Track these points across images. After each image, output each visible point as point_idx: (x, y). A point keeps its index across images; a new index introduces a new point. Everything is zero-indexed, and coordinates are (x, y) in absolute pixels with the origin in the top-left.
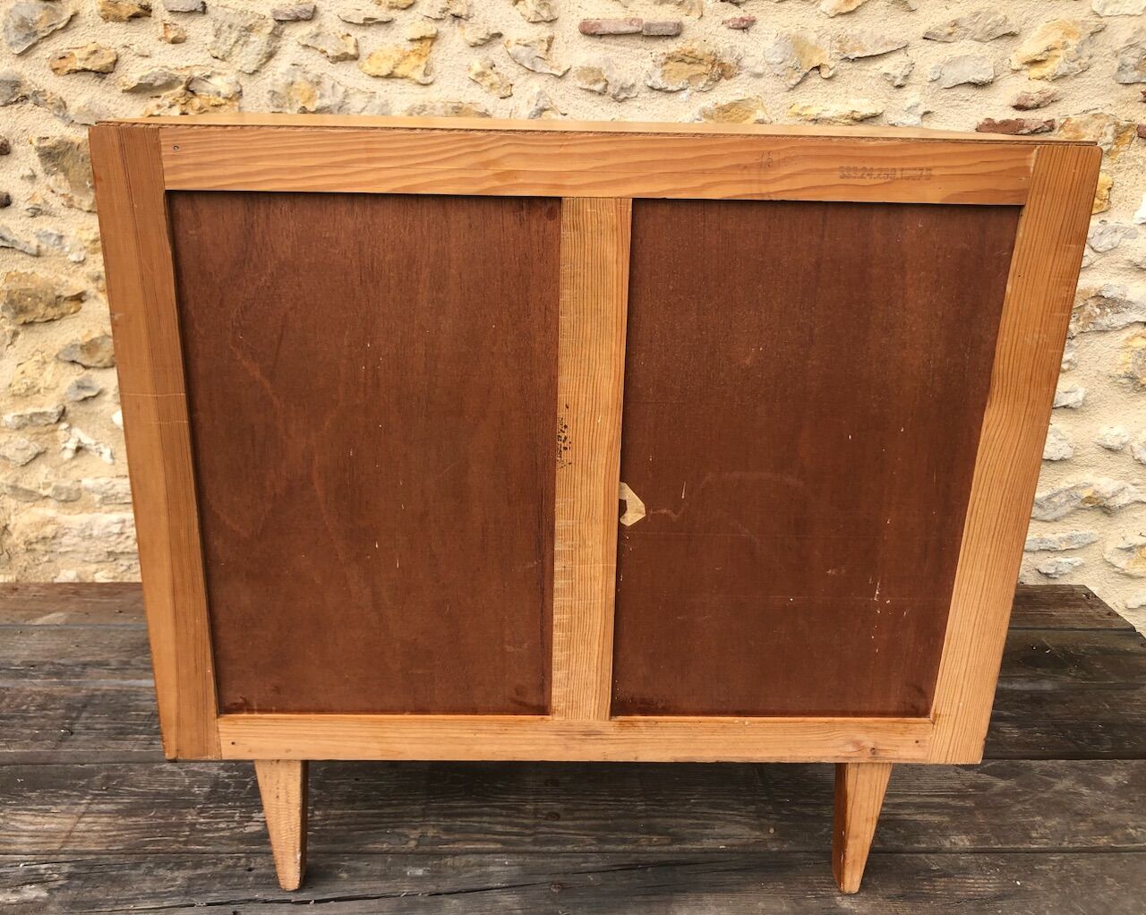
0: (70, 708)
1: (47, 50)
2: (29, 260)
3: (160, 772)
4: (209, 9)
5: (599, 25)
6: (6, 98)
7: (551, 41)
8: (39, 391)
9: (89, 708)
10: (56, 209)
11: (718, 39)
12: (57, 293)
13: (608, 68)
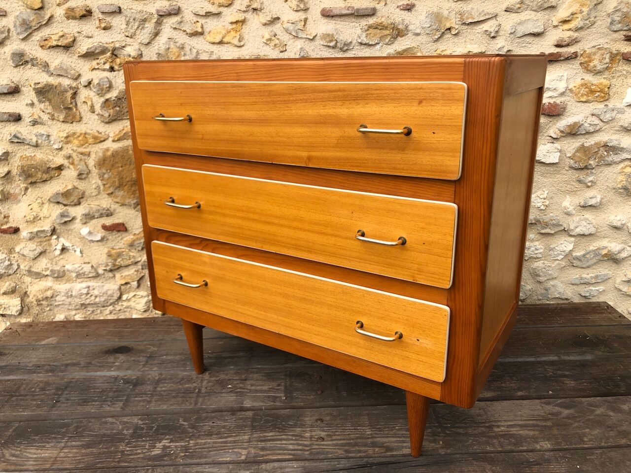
0: (58, 389)
1: (37, 36)
2: (32, 149)
3: (106, 423)
4: (123, 10)
5: (331, 11)
6: (17, 62)
7: (306, 20)
8: (40, 219)
9: (68, 389)
10: (46, 120)
11: (395, 16)
12: (48, 166)
13: (337, 34)
